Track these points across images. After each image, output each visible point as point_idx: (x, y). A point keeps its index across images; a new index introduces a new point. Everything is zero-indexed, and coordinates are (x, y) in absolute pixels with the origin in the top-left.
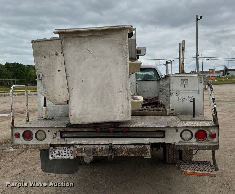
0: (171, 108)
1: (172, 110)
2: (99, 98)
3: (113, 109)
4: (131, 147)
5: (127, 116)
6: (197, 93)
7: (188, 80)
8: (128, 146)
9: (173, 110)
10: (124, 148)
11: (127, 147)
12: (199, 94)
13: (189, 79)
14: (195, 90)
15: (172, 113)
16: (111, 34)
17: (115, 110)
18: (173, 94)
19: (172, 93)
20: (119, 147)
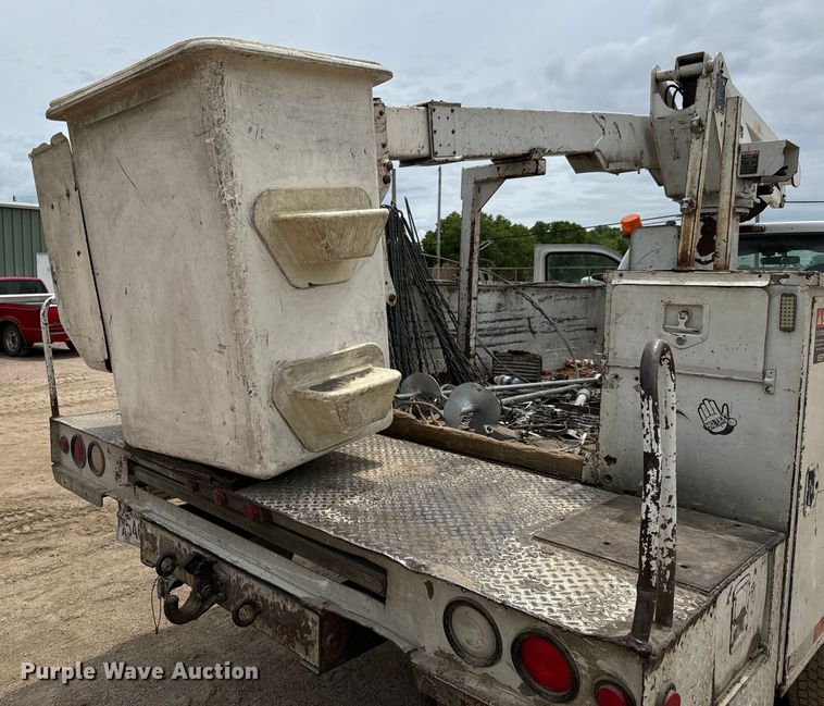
0: (604, 451)
1: (610, 460)
2: (169, 365)
3: (208, 415)
4: (265, 592)
5: (248, 454)
6: (755, 392)
7: (706, 309)
8: (257, 585)
9: (614, 460)
10: (246, 587)
11: (253, 586)
12: (769, 398)
13: (710, 302)
14: (740, 372)
15: (609, 477)
16: (168, 92)
17: (213, 423)
18: (616, 377)
19: (612, 372)
20: (234, 575)
